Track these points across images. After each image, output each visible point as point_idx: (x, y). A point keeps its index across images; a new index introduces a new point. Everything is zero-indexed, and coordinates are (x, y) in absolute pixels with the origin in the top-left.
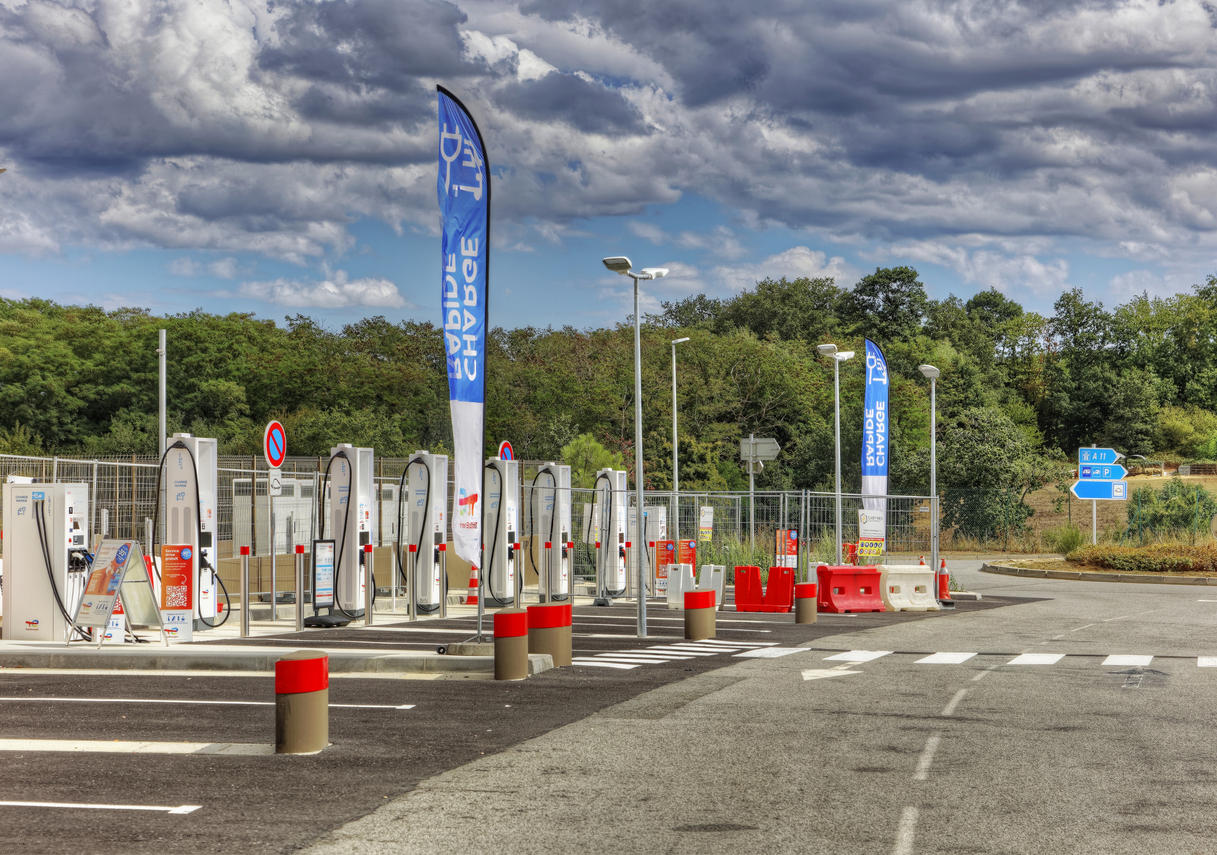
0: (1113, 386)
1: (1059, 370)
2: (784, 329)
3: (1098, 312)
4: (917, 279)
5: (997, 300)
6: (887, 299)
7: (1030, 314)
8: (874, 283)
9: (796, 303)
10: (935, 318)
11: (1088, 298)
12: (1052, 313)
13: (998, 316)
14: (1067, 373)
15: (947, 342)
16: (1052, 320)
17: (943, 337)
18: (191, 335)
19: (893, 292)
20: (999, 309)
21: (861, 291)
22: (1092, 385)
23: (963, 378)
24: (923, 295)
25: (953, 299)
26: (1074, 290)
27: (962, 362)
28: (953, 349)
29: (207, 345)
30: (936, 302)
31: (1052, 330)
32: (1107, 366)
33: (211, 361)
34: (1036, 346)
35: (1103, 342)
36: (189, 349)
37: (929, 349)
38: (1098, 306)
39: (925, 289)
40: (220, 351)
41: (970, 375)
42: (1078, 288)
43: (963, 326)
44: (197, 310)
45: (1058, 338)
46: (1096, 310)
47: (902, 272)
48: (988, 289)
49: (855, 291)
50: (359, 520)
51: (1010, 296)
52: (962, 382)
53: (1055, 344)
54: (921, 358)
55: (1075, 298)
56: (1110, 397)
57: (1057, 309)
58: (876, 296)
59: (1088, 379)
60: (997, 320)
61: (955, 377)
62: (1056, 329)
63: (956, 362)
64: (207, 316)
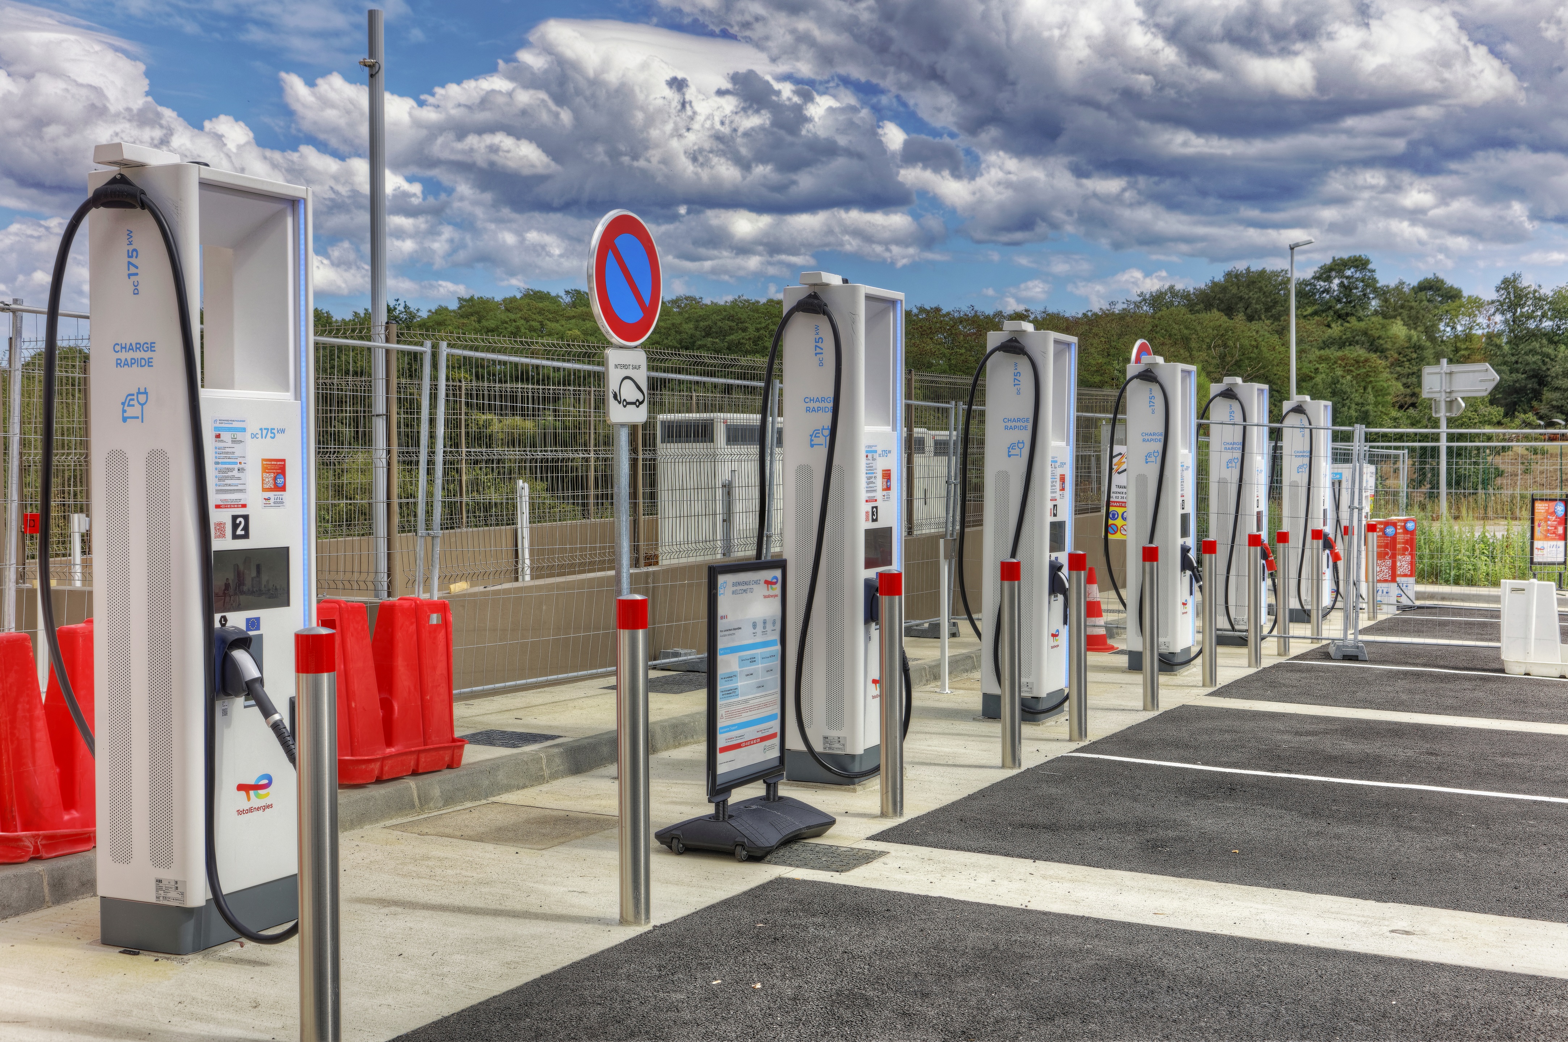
0: (1552, 360)
1: (1499, 347)
2: (1249, 311)
3: (1537, 294)
4: (1370, 266)
5: (1439, 284)
6: (1341, 285)
7: (1469, 297)
8: (1331, 269)
9: (1260, 289)
10: (1386, 301)
11: (1528, 281)
12: (1494, 296)
13: (1440, 299)
14: (1506, 348)
15: (1399, 322)
16: (1493, 302)
17: (1395, 317)
18: (733, 316)
19: (1347, 278)
20: (1440, 292)
21: (1317, 278)
22: (1531, 358)
23: (1415, 352)
24: (1375, 281)
25: (1402, 283)
26: (1514, 275)
27: (1415, 338)
28: (1405, 328)
29: (747, 325)
30: (1387, 287)
31: (1493, 310)
32: (1544, 341)
33: (750, 339)
34: (1478, 325)
35: (1540, 320)
36: (731, 328)
37: (1384, 326)
38: (1537, 288)
39: (1377, 276)
40: (758, 330)
41: (1422, 349)
42: (1518, 272)
43: (1411, 308)
44: (739, 297)
45: (1498, 318)
46: (1535, 291)
47: (1356, 260)
48: (1430, 276)
49: (1314, 278)
50: (863, 494)
51: (1451, 281)
52: (1414, 356)
53: (1496, 323)
54: (1377, 335)
55: (1514, 281)
56: (1548, 369)
57: (1498, 291)
58: (1331, 282)
59: (1526, 354)
60: (1441, 302)
61: (1408, 351)
62: (1498, 310)
63: (1410, 338)
64: (747, 301)
